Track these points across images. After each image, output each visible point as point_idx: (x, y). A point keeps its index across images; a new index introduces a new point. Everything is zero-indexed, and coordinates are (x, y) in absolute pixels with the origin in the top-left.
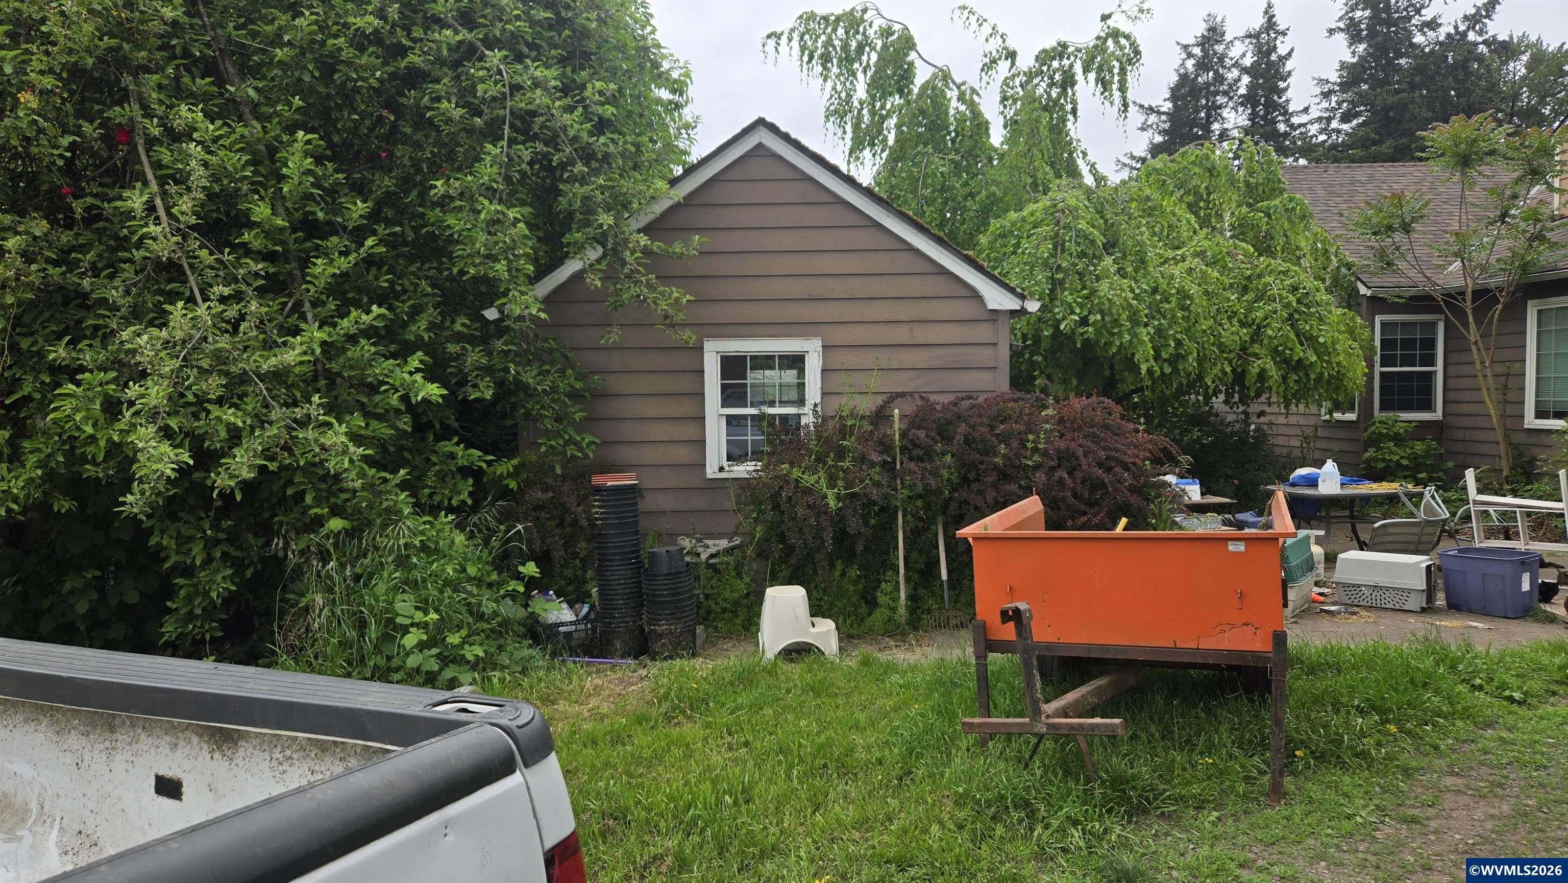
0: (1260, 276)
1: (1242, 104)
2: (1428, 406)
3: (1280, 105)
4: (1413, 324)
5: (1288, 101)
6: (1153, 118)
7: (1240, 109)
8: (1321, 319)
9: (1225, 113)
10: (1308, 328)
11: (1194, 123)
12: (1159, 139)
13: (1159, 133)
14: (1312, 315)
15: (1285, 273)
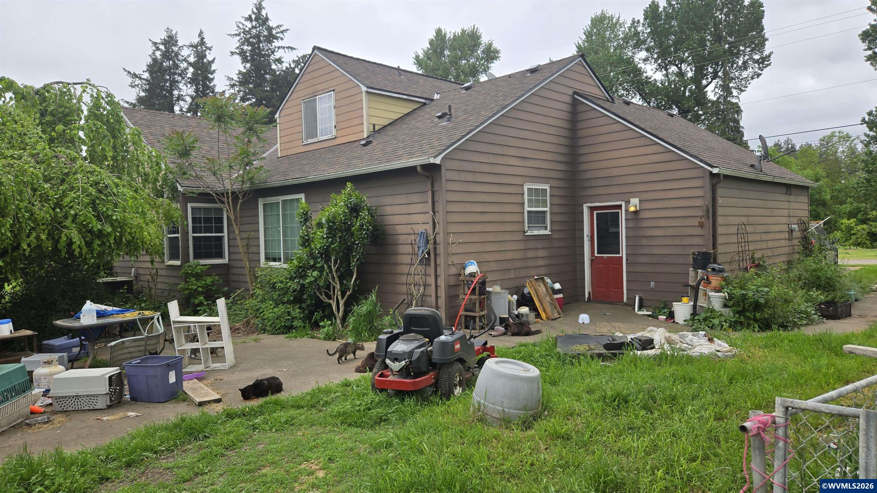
0: (75, 174)
1: (190, 83)
2: (220, 255)
3: (210, 87)
4: (210, 209)
5: (214, 86)
6: (138, 82)
7: (189, 85)
8: (116, 205)
9: (181, 85)
10: (105, 209)
11: (163, 88)
12: (143, 94)
13: (143, 91)
14: (109, 201)
15: (91, 173)
